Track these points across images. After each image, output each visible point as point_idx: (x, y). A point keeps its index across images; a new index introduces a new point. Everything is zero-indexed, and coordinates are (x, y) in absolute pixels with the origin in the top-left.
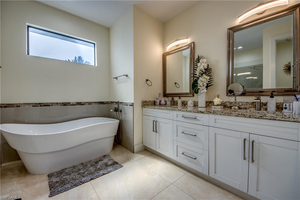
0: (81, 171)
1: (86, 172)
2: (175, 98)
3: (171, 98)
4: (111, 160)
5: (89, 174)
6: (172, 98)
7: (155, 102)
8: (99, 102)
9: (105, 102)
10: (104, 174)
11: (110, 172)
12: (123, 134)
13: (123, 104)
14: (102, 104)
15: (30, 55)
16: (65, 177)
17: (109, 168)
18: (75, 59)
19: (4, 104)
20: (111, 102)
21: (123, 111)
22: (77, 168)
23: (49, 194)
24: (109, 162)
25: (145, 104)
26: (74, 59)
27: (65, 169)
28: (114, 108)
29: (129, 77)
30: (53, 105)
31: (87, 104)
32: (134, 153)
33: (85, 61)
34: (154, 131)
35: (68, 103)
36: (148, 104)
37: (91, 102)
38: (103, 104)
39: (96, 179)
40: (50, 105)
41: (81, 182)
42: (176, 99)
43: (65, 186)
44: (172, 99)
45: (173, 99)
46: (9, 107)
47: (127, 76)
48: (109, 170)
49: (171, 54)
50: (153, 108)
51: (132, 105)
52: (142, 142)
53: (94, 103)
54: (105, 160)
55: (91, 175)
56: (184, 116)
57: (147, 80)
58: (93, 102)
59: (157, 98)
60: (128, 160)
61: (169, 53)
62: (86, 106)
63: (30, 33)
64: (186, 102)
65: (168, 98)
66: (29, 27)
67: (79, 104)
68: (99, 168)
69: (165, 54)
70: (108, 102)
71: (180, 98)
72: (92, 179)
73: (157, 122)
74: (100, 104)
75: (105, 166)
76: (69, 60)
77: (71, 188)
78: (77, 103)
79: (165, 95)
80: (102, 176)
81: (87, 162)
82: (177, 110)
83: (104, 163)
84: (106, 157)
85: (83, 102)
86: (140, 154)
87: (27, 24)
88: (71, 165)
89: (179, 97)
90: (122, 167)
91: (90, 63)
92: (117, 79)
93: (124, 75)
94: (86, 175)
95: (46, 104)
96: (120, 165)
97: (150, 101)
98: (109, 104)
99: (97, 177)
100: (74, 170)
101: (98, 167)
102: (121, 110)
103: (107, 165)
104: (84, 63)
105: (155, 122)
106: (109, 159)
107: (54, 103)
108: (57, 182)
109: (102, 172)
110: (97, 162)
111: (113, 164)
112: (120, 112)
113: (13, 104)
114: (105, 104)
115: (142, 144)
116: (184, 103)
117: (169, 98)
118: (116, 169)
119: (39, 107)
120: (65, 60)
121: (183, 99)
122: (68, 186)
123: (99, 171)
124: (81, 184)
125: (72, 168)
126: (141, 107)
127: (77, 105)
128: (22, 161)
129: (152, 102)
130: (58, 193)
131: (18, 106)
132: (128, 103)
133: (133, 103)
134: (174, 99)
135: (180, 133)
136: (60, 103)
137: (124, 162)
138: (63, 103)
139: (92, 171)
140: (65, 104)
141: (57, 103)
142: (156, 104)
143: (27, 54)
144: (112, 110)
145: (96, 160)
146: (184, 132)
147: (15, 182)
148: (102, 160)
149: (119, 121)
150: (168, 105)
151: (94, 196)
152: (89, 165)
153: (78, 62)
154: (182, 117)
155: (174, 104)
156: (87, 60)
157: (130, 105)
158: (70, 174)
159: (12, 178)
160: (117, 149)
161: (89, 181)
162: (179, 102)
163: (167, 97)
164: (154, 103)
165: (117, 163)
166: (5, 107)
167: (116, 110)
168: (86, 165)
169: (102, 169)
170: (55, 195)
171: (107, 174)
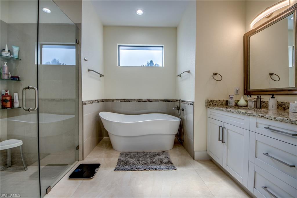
0: (141, 159)
1: (144, 161)
2: (262, 97)
3: (256, 97)
4: (168, 158)
5: (145, 164)
6: (258, 97)
7: (227, 101)
8: (165, 100)
9: (171, 100)
10: (156, 169)
11: (162, 170)
12: (185, 135)
13: (185, 102)
14: (167, 101)
15: (120, 66)
16: (129, 159)
17: (162, 165)
18: (148, 63)
19: (106, 99)
20: (176, 100)
21: (185, 110)
22: (139, 155)
23: (114, 168)
24: (165, 159)
25: (211, 104)
26: (146, 64)
27: (132, 152)
28: (177, 107)
29: (190, 73)
30: (131, 101)
31: (155, 101)
32: (194, 159)
33: (155, 64)
34: (219, 140)
35: (141, 100)
36: (216, 104)
37: (158, 100)
38: (169, 101)
39: (148, 171)
40: (130, 100)
41: (137, 169)
42: (265, 98)
43: (125, 166)
44: (257, 99)
45: (259, 99)
46: (109, 101)
47: (189, 72)
48: (162, 167)
49: (258, 31)
50: (219, 110)
51: (193, 104)
52: (206, 150)
53: (161, 100)
54: (162, 157)
55: (145, 166)
56: (270, 127)
57: (215, 74)
58: (159, 100)
59: (231, 96)
60: (184, 164)
61: (254, 32)
62: (154, 103)
63: (120, 50)
64: (287, 104)
65: (251, 96)
66: (119, 46)
67: (149, 101)
68: (154, 162)
69: (247, 35)
70: (173, 100)
71: (273, 97)
72: (145, 170)
73: (224, 129)
74: (165, 101)
75: (160, 162)
76: (143, 65)
77: (129, 170)
78: (147, 100)
79: (247, 92)
80: (154, 170)
81: (148, 152)
82: (257, 115)
83: (160, 158)
84: (165, 153)
85: (151, 100)
86: (202, 163)
87: (118, 44)
88: (136, 151)
89: (271, 96)
90: (176, 169)
91: (159, 65)
92: (181, 76)
93: (185, 72)
94: (143, 164)
95: (127, 100)
96: (174, 166)
97: (219, 100)
98: (174, 102)
99: (150, 170)
100: (137, 156)
101: (154, 160)
102: (183, 109)
103: (161, 162)
104: (154, 66)
105: (221, 128)
106: (165, 156)
107: (132, 99)
108: (123, 161)
109: (155, 167)
110: (155, 156)
111: (168, 163)
112: (182, 111)
113: (110, 100)
114: (170, 102)
115: (206, 152)
116: (284, 106)
117: (253, 97)
118: (168, 169)
119: (124, 102)
120: (140, 66)
121: (281, 99)
122: (127, 167)
123: (153, 165)
124: (135, 170)
125: (136, 154)
126: (205, 106)
127: (147, 101)
128: (109, 138)
129: (221, 101)
130: (120, 170)
131: (113, 100)
132: (190, 102)
133: (194, 102)
134: (261, 99)
135: (260, 153)
136: (136, 100)
137: (180, 166)
138: (138, 100)
139: (148, 162)
140: (139, 101)
141: (134, 100)
142: (229, 104)
143: (118, 65)
144: (174, 108)
145: (155, 153)
146: (270, 154)
147: (104, 152)
148: (160, 155)
149: (180, 120)
150: (250, 107)
151: (140, 186)
152: (148, 156)
153: (149, 65)
154: (265, 128)
155: (261, 105)
156: (156, 63)
157: (191, 104)
158: (132, 158)
159: (104, 148)
160: (178, 149)
161: (143, 170)
162: (272, 103)
163: (249, 96)
164: (226, 104)
165: (171, 163)
166: (107, 101)
167: (178, 108)
168: (146, 155)
169: (156, 164)
170: (117, 171)
171: (159, 171)
